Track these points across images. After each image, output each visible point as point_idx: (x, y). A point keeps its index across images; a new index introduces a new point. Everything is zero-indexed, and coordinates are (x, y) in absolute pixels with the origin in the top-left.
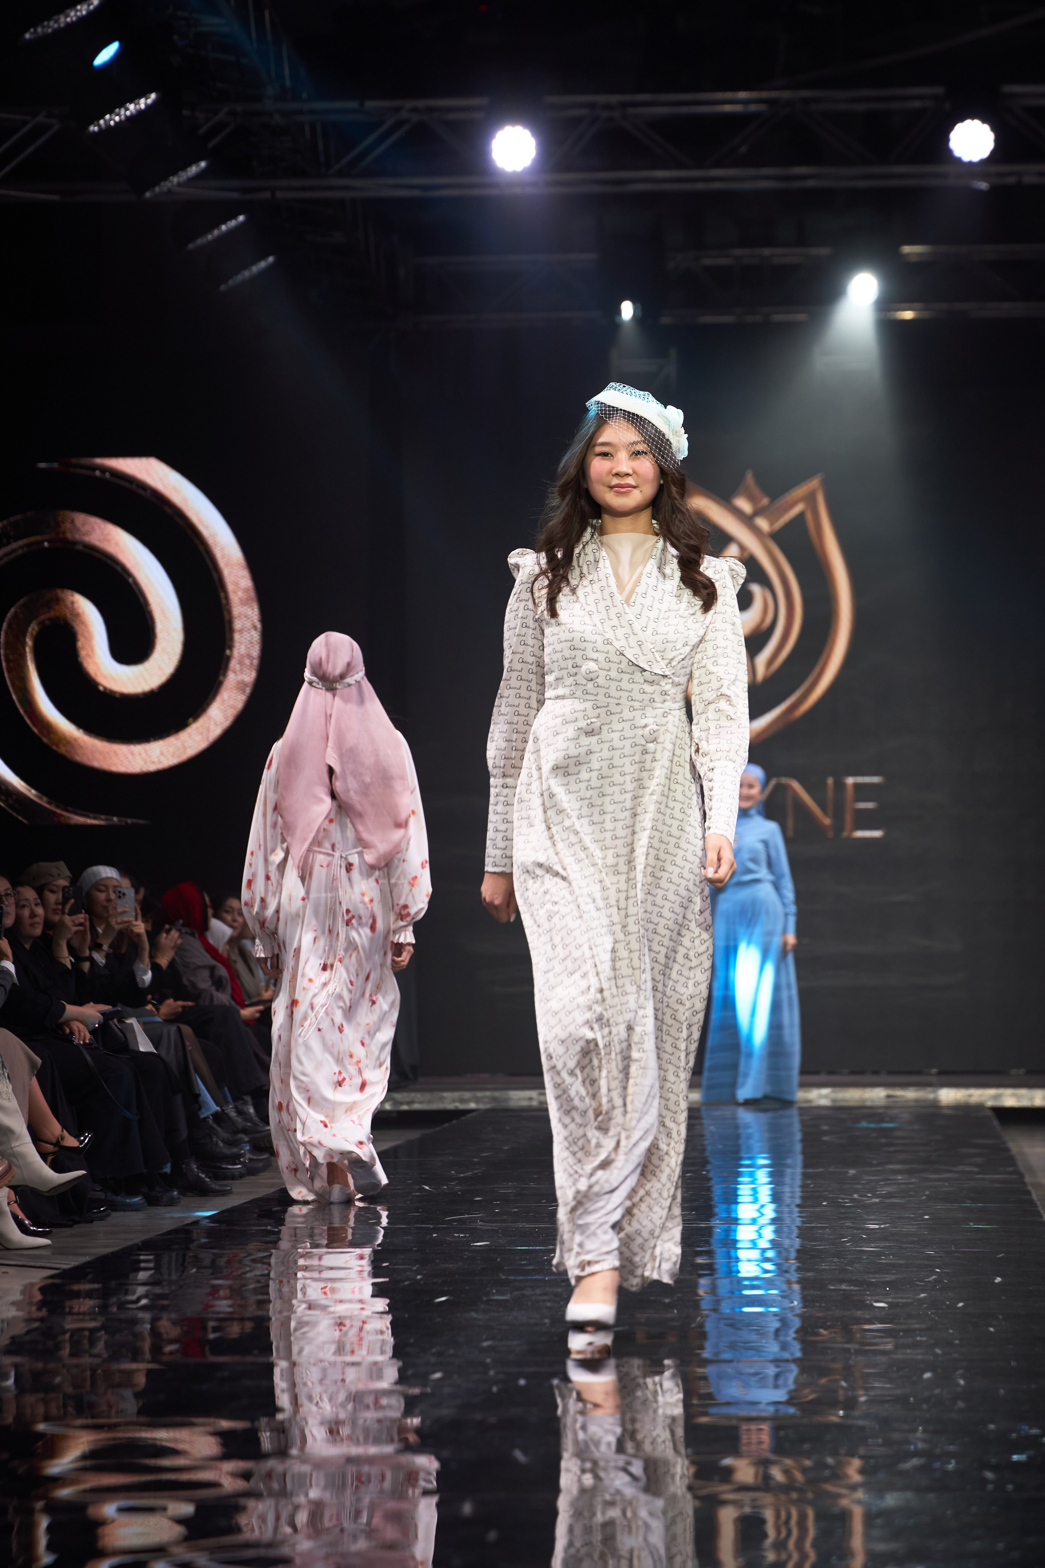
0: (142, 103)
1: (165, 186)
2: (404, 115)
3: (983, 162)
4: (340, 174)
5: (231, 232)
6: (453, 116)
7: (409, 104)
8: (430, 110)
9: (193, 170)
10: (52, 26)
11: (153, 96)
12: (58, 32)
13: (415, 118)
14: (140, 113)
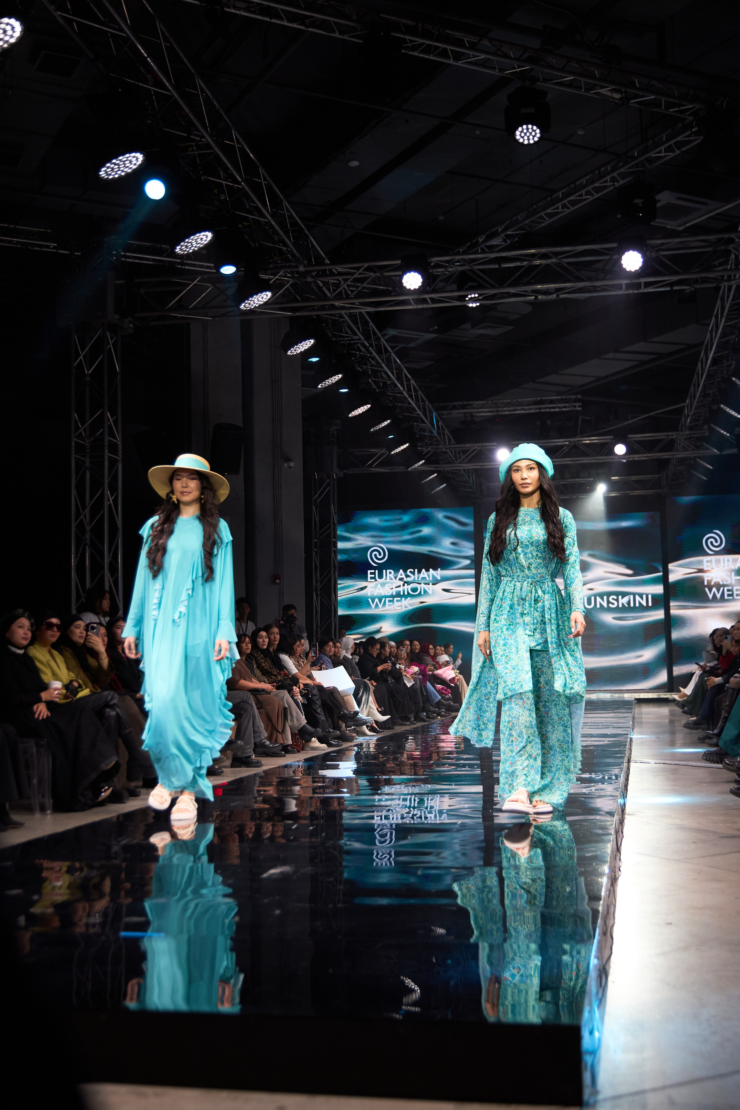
0: (405, 446)
1: (414, 467)
2: (475, 448)
3: (624, 455)
4: (460, 463)
5: (433, 478)
6: (488, 448)
7: (477, 445)
8: (483, 446)
9: (421, 463)
10: (378, 427)
11: (407, 444)
12: (380, 429)
13: (479, 448)
14: (405, 449)
